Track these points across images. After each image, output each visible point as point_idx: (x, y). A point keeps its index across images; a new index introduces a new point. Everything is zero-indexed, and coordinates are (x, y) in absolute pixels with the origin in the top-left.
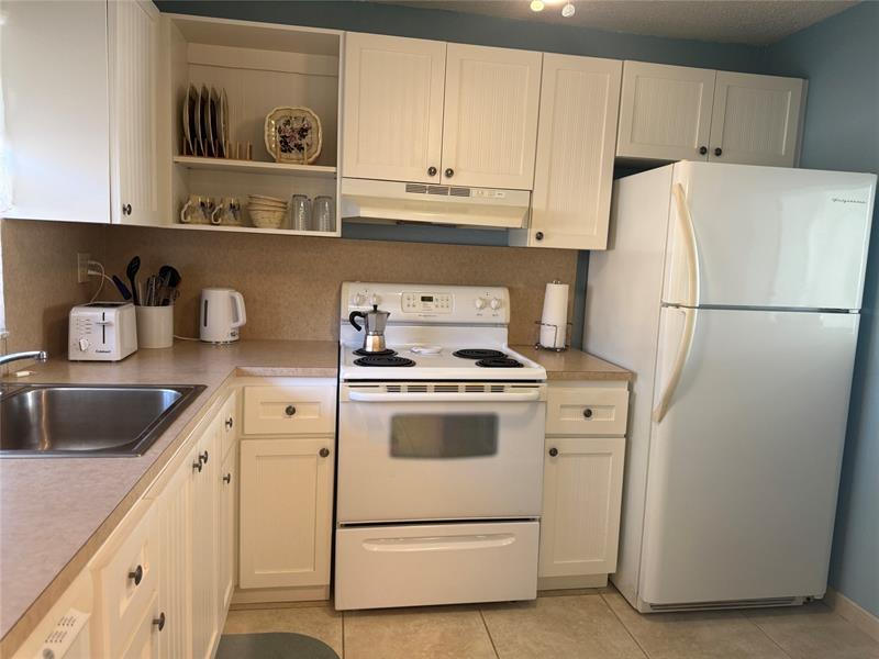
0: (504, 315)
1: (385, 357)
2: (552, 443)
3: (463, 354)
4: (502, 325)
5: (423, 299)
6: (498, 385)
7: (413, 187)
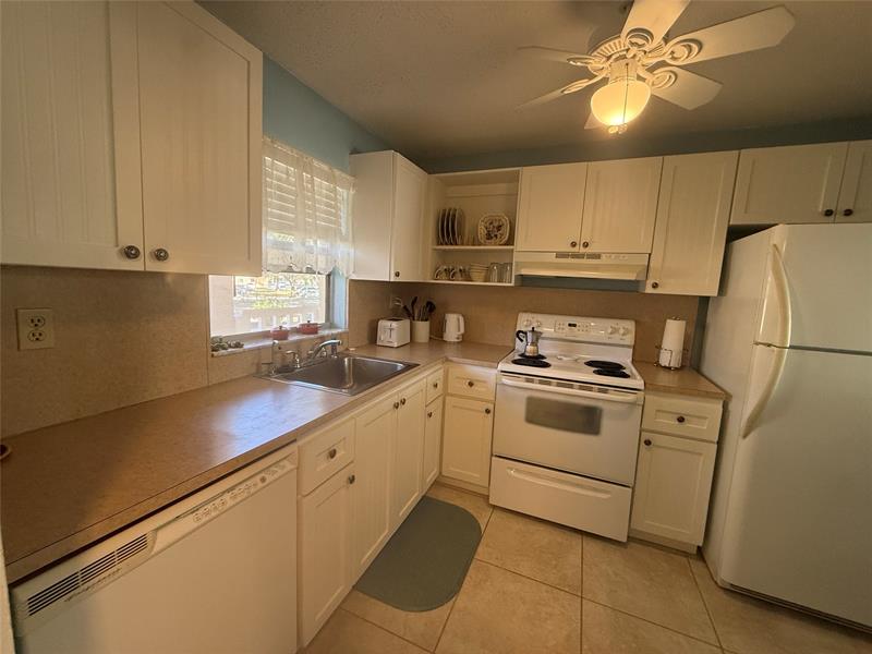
0: (630, 339)
1: (537, 361)
2: (646, 436)
3: (591, 364)
4: (628, 346)
5: (570, 325)
6: (604, 388)
7: (560, 255)
